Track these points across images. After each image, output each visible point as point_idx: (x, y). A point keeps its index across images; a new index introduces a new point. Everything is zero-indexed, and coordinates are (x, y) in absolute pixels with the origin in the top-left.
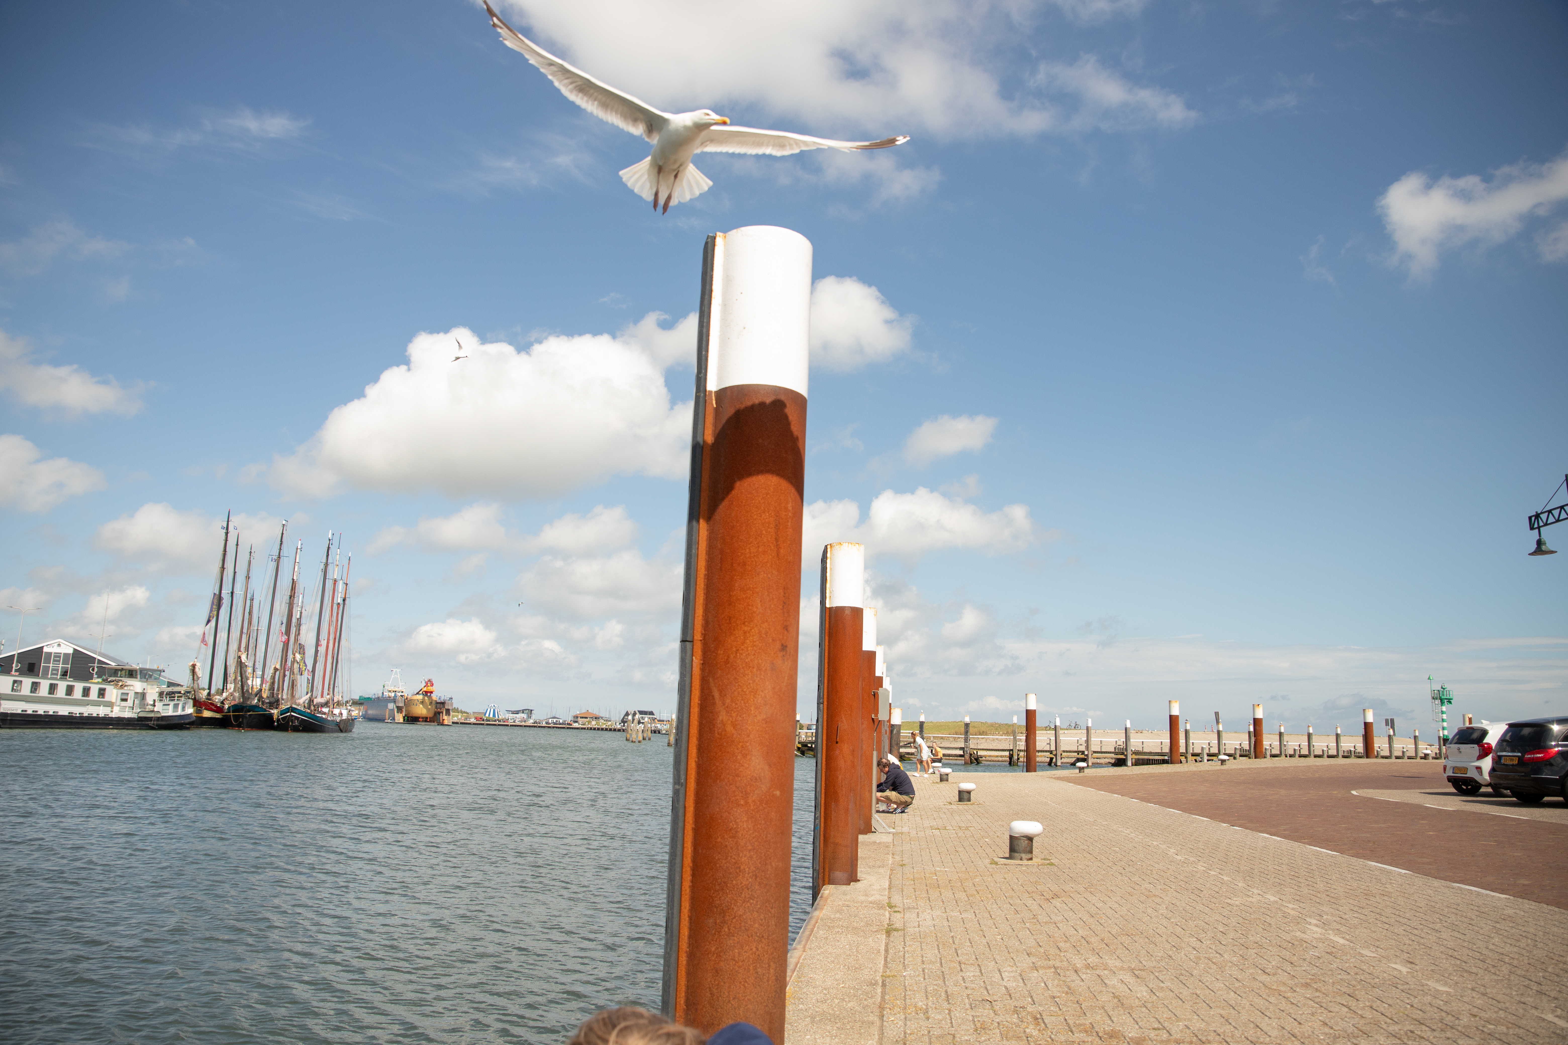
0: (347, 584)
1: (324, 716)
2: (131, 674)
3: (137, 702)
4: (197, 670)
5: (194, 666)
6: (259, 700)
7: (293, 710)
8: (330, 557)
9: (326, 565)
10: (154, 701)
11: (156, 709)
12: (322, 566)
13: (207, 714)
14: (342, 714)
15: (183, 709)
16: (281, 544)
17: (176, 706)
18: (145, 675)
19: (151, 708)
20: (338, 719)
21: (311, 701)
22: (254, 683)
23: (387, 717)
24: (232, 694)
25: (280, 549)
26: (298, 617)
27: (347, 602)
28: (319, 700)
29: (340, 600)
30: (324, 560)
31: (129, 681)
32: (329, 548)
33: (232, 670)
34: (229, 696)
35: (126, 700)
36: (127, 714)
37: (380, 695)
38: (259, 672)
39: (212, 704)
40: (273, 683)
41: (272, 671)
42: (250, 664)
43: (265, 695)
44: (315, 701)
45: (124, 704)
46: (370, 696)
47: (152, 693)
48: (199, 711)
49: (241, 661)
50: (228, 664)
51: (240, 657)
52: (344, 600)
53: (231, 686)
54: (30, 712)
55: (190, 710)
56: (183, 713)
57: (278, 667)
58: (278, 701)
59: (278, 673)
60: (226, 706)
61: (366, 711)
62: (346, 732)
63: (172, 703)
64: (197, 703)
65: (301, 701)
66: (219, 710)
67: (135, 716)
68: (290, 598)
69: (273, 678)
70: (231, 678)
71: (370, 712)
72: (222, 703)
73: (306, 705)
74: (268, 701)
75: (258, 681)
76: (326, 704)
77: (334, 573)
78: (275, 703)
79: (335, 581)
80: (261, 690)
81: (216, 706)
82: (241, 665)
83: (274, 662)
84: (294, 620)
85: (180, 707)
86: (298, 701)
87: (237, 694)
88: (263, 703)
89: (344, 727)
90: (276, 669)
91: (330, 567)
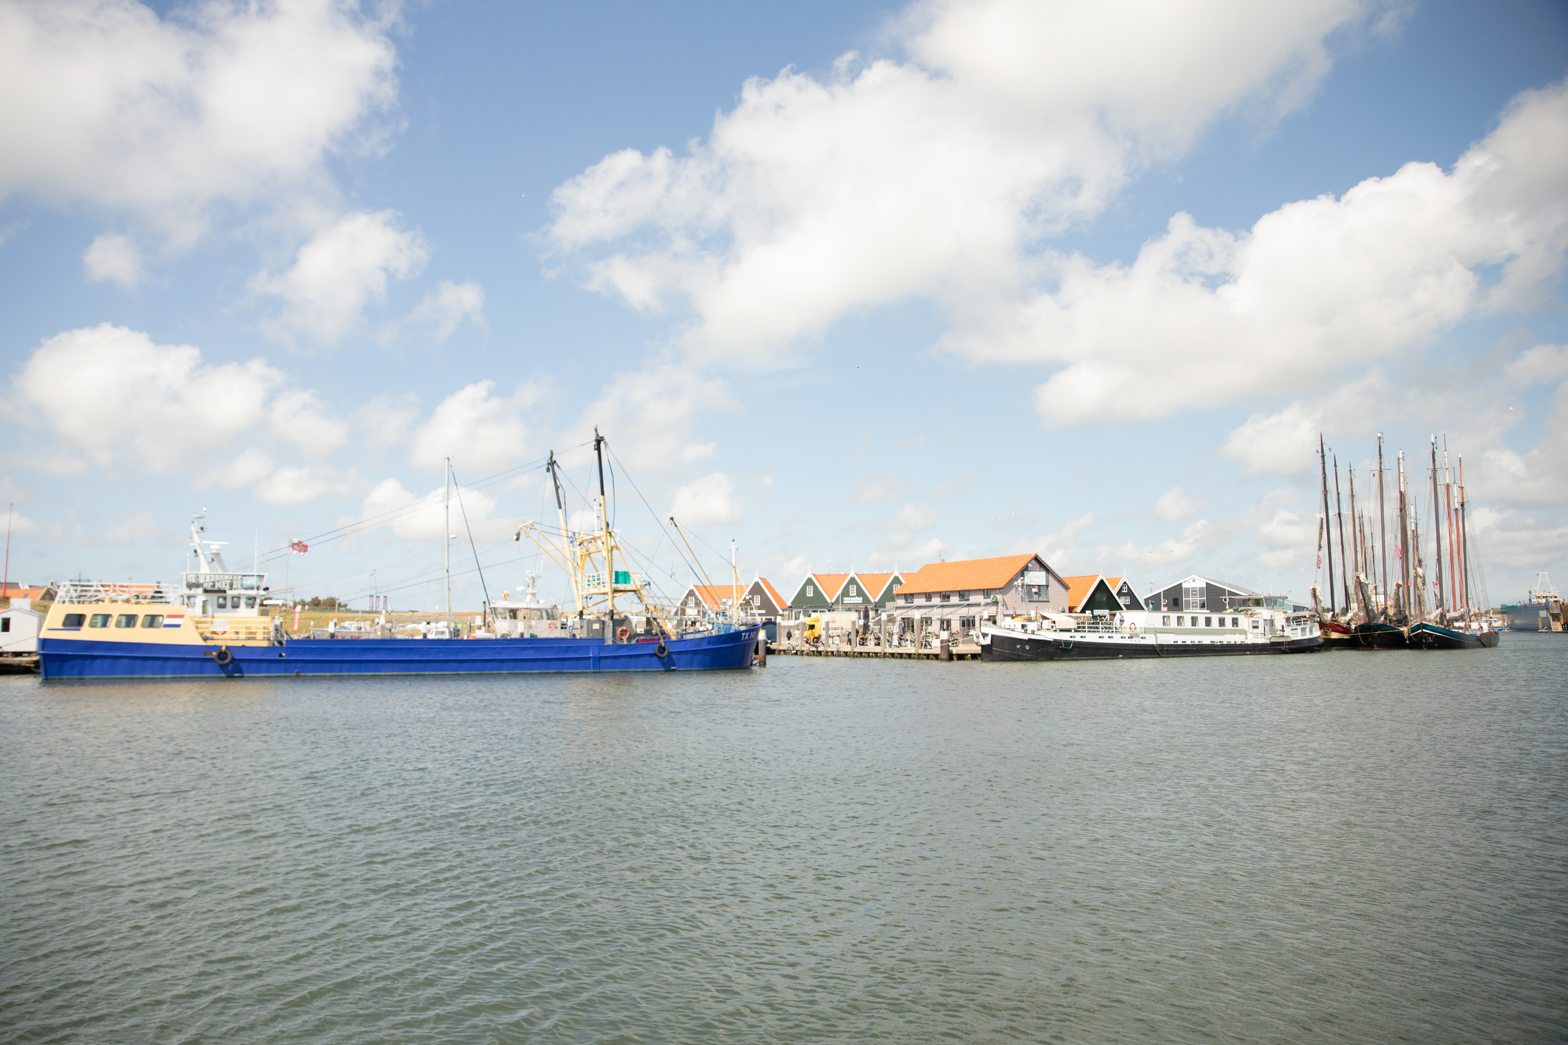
0: (1462, 488)
1: (1461, 631)
2: (1258, 602)
3: (1267, 628)
4: (1318, 593)
5: (1314, 590)
6: (1385, 618)
7: (1425, 626)
8: (1437, 462)
9: (1434, 471)
10: (1283, 626)
11: (1285, 634)
12: (1430, 473)
13: (1335, 635)
14: (1481, 627)
15: (1311, 631)
16: (1381, 457)
17: (1303, 630)
18: (1271, 602)
19: (1281, 633)
20: (1478, 633)
21: (1442, 616)
22: (1378, 601)
23: (1540, 626)
24: (1356, 614)
25: (1381, 463)
26: (1413, 528)
27: (1466, 506)
28: (1451, 615)
29: (1458, 506)
30: (1431, 467)
31: (1257, 610)
32: (1433, 453)
33: (1351, 590)
34: (1354, 617)
35: (1257, 627)
36: (1261, 640)
37: (1527, 602)
38: (1381, 589)
39: (1338, 625)
40: (1398, 600)
41: (1394, 587)
42: (1370, 582)
43: (1391, 612)
44: (1448, 616)
45: (1256, 630)
46: (1515, 604)
47: (1280, 620)
48: (1325, 633)
49: (1360, 582)
50: (1348, 584)
51: (1358, 577)
52: (1462, 505)
53: (1354, 606)
54: (1180, 643)
55: (1317, 633)
56: (1311, 636)
57: (1400, 582)
58: (1406, 617)
59: (1401, 589)
60: (1353, 627)
61: (1512, 621)
62: (1490, 646)
63: (1299, 628)
64: (1322, 625)
65: (1432, 616)
66: (1346, 630)
67: (1268, 641)
68: (1401, 511)
69: (1397, 594)
70: (1353, 597)
71: (1517, 622)
72: (1348, 623)
73: (1438, 620)
74: (1395, 619)
75: (1381, 598)
76: (1461, 618)
77: (1444, 478)
78: (1403, 621)
79: (1448, 486)
80: (1386, 608)
81: (1343, 628)
82: (1360, 586)
83: (1395, 578)
84: (1409, 533)
85: (1308, 630)
86: (1427, 617)
87: (1362, 614)
88: (1390, 621)
89: (1486, 641)
90: (1398, 586)
91: (1439, 474)
